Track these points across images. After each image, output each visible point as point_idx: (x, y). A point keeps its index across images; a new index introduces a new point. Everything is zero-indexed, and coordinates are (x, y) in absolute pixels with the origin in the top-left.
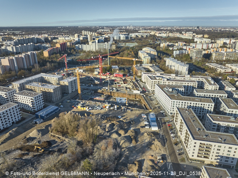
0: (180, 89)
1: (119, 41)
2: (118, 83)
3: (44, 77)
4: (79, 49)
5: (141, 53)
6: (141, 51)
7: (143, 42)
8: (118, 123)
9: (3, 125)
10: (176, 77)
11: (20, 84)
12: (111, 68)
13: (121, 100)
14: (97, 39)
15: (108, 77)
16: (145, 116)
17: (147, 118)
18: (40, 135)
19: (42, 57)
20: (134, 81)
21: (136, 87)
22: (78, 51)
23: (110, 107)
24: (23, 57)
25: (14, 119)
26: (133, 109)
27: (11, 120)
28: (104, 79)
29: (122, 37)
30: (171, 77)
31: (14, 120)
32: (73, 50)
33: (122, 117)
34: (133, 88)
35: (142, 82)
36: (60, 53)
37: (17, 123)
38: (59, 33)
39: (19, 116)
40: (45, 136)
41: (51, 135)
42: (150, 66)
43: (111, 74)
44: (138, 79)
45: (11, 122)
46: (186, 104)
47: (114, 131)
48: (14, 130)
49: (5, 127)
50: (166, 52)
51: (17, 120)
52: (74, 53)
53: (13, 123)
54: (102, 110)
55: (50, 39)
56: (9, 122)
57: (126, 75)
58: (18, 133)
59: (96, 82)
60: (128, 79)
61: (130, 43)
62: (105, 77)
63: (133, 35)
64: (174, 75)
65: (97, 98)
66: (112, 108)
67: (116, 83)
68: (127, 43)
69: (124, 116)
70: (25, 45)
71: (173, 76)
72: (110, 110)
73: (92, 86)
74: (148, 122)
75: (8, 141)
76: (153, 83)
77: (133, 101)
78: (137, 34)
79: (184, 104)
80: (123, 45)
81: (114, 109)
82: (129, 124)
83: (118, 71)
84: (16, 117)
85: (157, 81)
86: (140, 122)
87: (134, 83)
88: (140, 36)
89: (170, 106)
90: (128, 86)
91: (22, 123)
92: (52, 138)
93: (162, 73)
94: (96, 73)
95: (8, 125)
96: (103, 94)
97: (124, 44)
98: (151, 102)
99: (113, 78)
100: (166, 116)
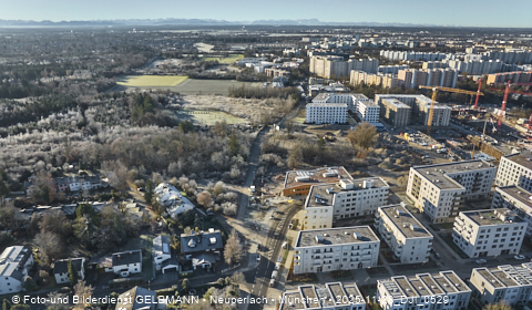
3: (418, 98)
11: (381, 98)
25: (338, 119)
27: (335, 119)
39: (345, 118)
49: (328, 121)
51: (341, 122)
53: (336, 122)
65: (451, 142)
84: (342, 119)
91: (341, 125)
94: (520, 121)
96: (468, 141)
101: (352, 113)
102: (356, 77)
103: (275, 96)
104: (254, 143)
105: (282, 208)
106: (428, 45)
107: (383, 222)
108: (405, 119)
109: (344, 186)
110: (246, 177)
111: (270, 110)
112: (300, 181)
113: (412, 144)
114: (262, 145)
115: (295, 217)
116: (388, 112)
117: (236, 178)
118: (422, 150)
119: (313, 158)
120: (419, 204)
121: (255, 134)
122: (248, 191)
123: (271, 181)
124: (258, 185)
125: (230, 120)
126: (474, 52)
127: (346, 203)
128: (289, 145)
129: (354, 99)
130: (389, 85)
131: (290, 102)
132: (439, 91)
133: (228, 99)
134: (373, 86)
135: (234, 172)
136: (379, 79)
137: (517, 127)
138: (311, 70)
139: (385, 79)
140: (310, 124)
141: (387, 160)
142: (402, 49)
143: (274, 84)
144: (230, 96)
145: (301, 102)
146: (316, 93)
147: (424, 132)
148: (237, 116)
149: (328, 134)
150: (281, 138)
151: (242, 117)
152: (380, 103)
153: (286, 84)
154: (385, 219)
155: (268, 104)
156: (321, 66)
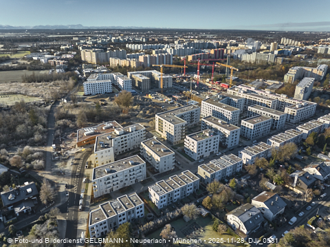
4: (238, 58)
11: (131, 74)
12: (225, 77)
14: (280, 50)
15: (213, 85)
18: (109, 100)
25: (107, 90)
27: (104, 90)
39: (111, 89)
43: (219, 83)
51: (109, 92)
54: (161, 101)
59: (196, 87)
65: (175, 96)
96: (184, 94)
99: (215, 87)
101: (115, 85)
102: (114, 62)
103: (60, 79)
104: (50, 113)
105: (78, 156)
106: (153, 40)
107: (145, 150)
108: (148, 86)
109: (118, 133)
110: (47, 140)
111: (57, 89)
112: (88, 135)
113: (153, 101)
114: (55, 115)
115: (88, 160)
116: (137, 82)
117: (39, 141)
118: (160, 103)
119: (94, 118)
120: (164, 135)
121: (49, 107)
122: (51, 148)
123: (66, 139)
124: (57, 143)
125: (27, 100)
126: (179, 43)
127: (121, 143)
128: (75, 112)
129: (115, 76)
130: (135, 65)
131: (71, 82)
132: (164, 67)
133: (23, 84)
134: (125, 67)
135: (37, 137)
136: (128, 62)
137: (206, 84)
138: (83, 59)
139: (132, 62)
140: (88, 95)
141: (141, 112)
142: (139, 43)
143: (58, 71)
144: (24, 82)
145: (79, 81)
146: (88, 74)
147: (159, 92)
148: (32, 96)
149: (101, 101)
150: (69, 107)
151: (36, 96)
152: (131, 77)
153: (66, 70)
154: (146, 148)
155: (55, 85)
156: (89, 56)
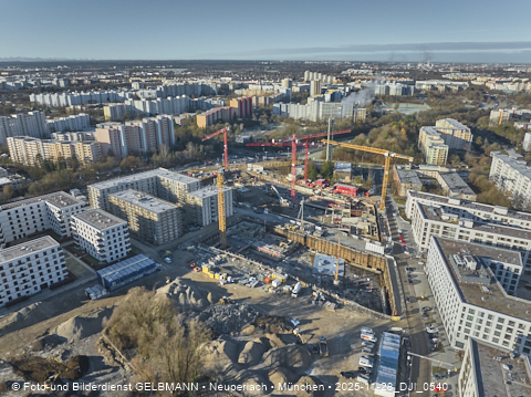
0: (506, 265)
1: (384, 97)
2: (337, 212)
3: (162, 178)
4: (281, 113)
5: (424, 133)
6: (429, 128)
7: (444, 104)
8: (282, 345)
9: (17, 289)
10: (509, 219)
11: (103, 192)
12: (331, 168)
13: (326, 262)
14: (331, 91)
15: (317, 192)
16: (370, 338)
17: (376, 344)
18: (79, 333)
19: (192, 127)
20: (382, 211)
21: (379, 230)
22: (275, 117)
23: (283, 284)
24: (141, 126)
25: (46, 277)
26: (346, 302)
27: (38, 279)
28: (307, 196)
29: (395, 89)
30: (493, 216)
31: (47, 281)
32: (265, 115)
33: (303, 322)
34: (371, 231)
35: (405, 217)
36: (233, 120)
37: (54, 286)
38: (258, 74)
39: (61, 270)
40: (89, 340)
41: (103, 341)
42: (441, 174)
43: (327, 184)
44: (396, 206)
45: (39, 283)
46: (516, 328)
47: (260, 366)
48: (31, 307)
49: (23, 293)
50: (502, 134)
51: (55, 280)
52: (265, 123)
53: (44, 286)
54: (260, 288)
55: (231, 87)
56: (34, 283)
57: (366, 191)
58: (37, 317)
59: (284, 202)
60: (369, 202)
61: (410, 105)
62: (310, 191)
63: (425, 85)
64: (504, 211)
65: (266, 249)
66: (286, 288)
67: (331, 212)
68: (402, 105)
69: (310, 321)
70: (169, 98)
71: (500, 212)
72: (279, 294)
73: (266, 212)
74: (374, 359)
75: (8, 336)
76: (429, 228)
77: (359, 271)
78: (435, 82)
79: (505, 325)
80: (390, 108)
81: (291, 292)
82: (314, 352)
83: (347, 179)
84: (54, 273)
85: (442, 224)
86: (347, 352)
87: (378, 217)
88: (441, 89)
89: (458, 321)
90: (360, 226)
91: (60, 290)
92: (100, 352)
93: (470, 197)
94: (290, 177)
95: (32, 290)
96: (284, 238)
97: (394, 105)
98: (408, 288)
99: (329, 197)
100: (439, 348)
102: (22, 149)
106: (81, 82)
116: (134, 219)
126: (143, 86)
152: (108, 202)
